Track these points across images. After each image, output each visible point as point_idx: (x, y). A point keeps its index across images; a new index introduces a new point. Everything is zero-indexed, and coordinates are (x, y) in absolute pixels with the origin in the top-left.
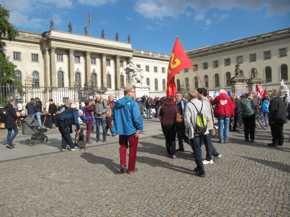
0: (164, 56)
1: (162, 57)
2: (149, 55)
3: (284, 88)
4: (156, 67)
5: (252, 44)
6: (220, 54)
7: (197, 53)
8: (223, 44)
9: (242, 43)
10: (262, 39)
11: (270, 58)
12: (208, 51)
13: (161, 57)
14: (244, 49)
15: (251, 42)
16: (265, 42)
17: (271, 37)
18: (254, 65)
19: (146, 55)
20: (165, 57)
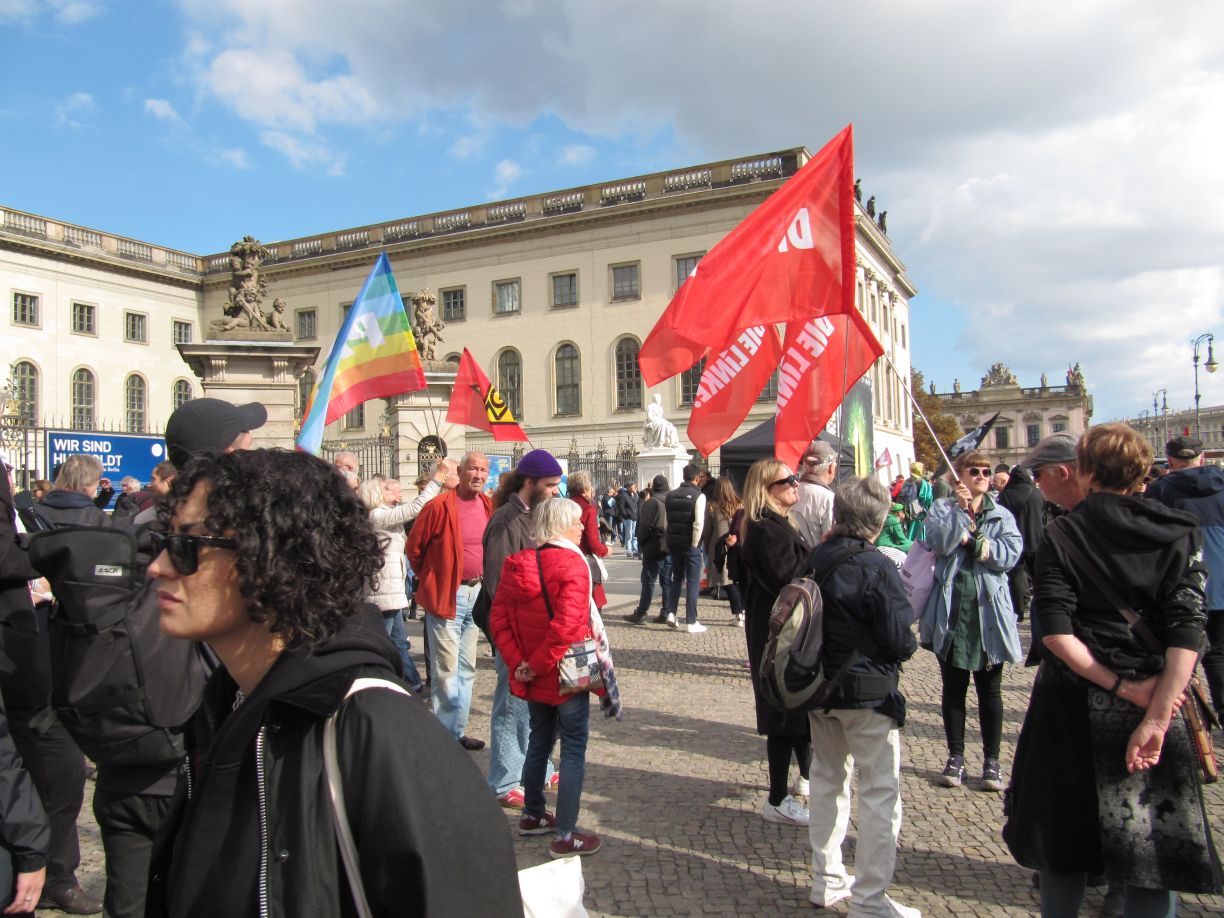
0: (145, 252)
1: (131, 257)
2: (45, 238)
3: (663, 439)
4: (90, 309)
5: (563, 226)
6: (421, 261)
7: (314, 253)
8: (434, 217)
9: (518, 217)
10: (603, 205)
11: (635, 296)
12: (365, 245)
13: (123, 256)
14: (526, 244)
15: (559, 212)
16: (614, 217)
17: (641, 198)
18: (568, 325)
19: (25, 233)
20: (151, 261)
